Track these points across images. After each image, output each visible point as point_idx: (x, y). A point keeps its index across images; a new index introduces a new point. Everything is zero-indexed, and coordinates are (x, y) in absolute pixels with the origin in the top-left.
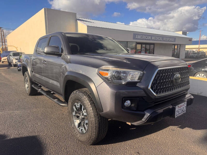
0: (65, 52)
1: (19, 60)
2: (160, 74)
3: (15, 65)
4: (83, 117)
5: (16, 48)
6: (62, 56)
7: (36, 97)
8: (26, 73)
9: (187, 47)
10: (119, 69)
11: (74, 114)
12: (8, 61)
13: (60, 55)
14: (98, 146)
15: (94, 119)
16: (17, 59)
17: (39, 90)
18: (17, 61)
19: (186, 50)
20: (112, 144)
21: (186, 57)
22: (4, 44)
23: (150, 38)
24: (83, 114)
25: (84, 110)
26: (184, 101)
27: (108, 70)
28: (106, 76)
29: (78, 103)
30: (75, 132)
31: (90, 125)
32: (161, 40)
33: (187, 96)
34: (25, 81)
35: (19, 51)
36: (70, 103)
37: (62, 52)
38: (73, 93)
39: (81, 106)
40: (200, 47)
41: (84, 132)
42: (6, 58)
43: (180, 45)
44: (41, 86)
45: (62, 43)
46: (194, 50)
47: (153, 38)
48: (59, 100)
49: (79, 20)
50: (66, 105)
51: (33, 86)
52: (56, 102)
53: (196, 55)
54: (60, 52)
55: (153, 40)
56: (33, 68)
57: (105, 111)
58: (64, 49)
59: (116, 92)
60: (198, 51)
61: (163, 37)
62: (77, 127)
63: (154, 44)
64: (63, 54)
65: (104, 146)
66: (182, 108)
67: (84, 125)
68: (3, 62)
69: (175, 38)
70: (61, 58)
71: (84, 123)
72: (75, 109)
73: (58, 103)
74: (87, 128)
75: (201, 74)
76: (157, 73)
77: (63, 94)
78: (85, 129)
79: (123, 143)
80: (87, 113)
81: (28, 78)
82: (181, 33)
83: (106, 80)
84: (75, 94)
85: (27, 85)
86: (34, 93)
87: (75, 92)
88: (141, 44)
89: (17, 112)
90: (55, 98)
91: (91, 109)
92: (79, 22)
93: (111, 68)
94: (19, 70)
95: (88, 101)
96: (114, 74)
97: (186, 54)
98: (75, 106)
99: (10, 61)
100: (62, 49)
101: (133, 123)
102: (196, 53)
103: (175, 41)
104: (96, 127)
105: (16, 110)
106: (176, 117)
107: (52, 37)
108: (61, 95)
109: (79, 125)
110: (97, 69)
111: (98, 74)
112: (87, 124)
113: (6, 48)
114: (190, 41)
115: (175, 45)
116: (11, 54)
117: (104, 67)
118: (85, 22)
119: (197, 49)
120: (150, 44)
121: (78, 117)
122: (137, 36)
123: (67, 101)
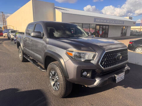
0: (45, 36)
1: (15, 36)
2: (107, 55)
3: (13, 39)
4: (56, 80)
5: (13, 27)
6: (43, 38)
7: (27, 63)
8: (19, 47)
9: (132, 27)
10: (80, 51)
11: (50, 77)
12: (8, 36)
13: (41, 38)
14: (66, 99)
15: (63, 83)
16: (14, 35)
17: (28, 59)
18: (14, 36)
19: (131, 30)
20: (75, 98)
21: (131, 35)
22: (5, 23)
23: (106, 21)
24: (56, 78)
25: (57, 76)
26: (123, 72)
27: (72, 52)
28: (71, 56)
29: (53, 71)
30: (51, 89)
31: (61, 86)
32: (113, 23)
33: (126, 68)
34: (19, 52)
35: (15, 29)
36: (48, 70)
37: (43, 35)
38: (50, 64)
39: (55, 73)
40: (141, 28)
41: (57, 90)
42: (6, 34)
43: (127, 26)
44: (29, 57)
45: (43, 29)
46: (137, 30)
47: (108, 22)
48: (41, 67)
49: (57, 8)
50: (46, 71)
51: (24, 56)
52: (39, 68)
53: (138, 33)
54: (42, 36)
55: (108, 23)
56: (24, 44)
57: (70, 78)
58: (44, 33)
59: (77, 66)
60: (140, 31)
61: (115, 21)
62: (52, 86)
63: (108, 25)
64: (44, 37)
65: (70, 99)
66: (121, 76)
67: (57, 86)
68: (4, 37)
69: (123, 21)
70: (42, 40)
71: (57, 84)
72: (51, 75)
73: (40, 69)
74: (58, 88)
75: (139, 49)
76: (105, 54)
77: (44, 64)
78: (57, 88)
79: (82, 97)
80: (59, 78)
81: (21, 50)
82: (128, 18)
83: (71, 58)
84: (51, 65)
85: (20, 55)
86: (25, 60)
87: (51, 63)
88: (100, 25)
89: (14, 74)
90: (38, 66)
91: (61, 76)
92: (56, 10)
93: (74, 51)
94: (15, 43)
95: (59, 71)
96: (76, 54)
97: (131, 32)
98: (51, 72)
99: (9, 36)
100: (43, 33)
101: (88, 86)
102: (138, 32)
103: (123, 24)
104: (64, 87)
105: (13, 72)
106: (117, 82)
107: (37, 25)
108: (43, 64)
109: (54, 85)
110: (65, 50)
111: (66, 54)
112: (58, 85)
113: (6, 27)
114: (135, 24)
115: (123, 26)
116: (10, 31)
117: (70, 49)
118: (61, 10)
119: (139, 29)
120: (106, 25)
121: (53, 80)
122: (97, 20)
123: (46, 68)
